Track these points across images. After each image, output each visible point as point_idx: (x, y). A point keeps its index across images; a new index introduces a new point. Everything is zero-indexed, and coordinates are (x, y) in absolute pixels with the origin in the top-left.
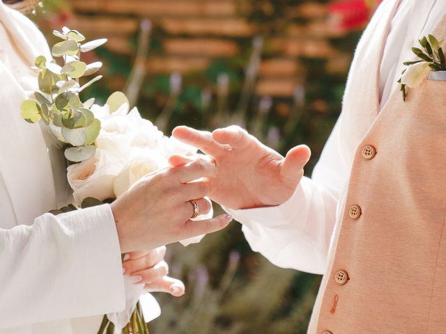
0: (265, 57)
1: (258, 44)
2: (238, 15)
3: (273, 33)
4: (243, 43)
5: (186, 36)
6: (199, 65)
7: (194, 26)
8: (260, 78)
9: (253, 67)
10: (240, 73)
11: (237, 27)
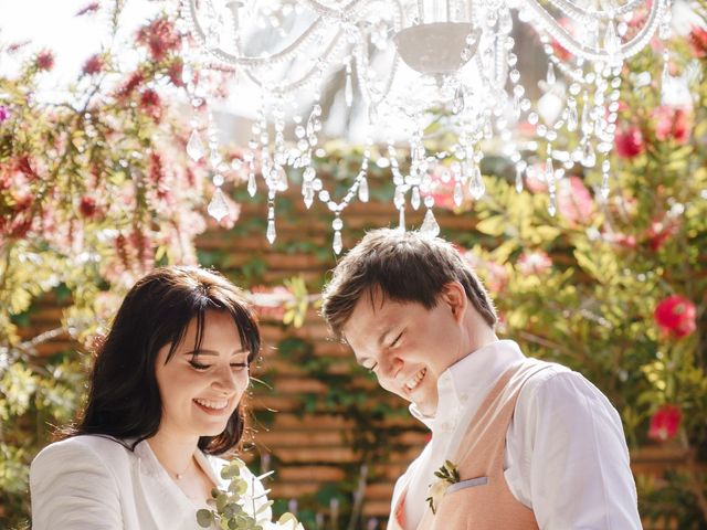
0: (370, 482)
1: (364, 471)
2: (345, 444)
3: (376, 460)
4: (350, 469)
5: (298, 464)
6: (311, 489)
7: (304, 456)
8: (366, 500)
9: (361, 491)
10: (350, 497)
11: (345, 455)
